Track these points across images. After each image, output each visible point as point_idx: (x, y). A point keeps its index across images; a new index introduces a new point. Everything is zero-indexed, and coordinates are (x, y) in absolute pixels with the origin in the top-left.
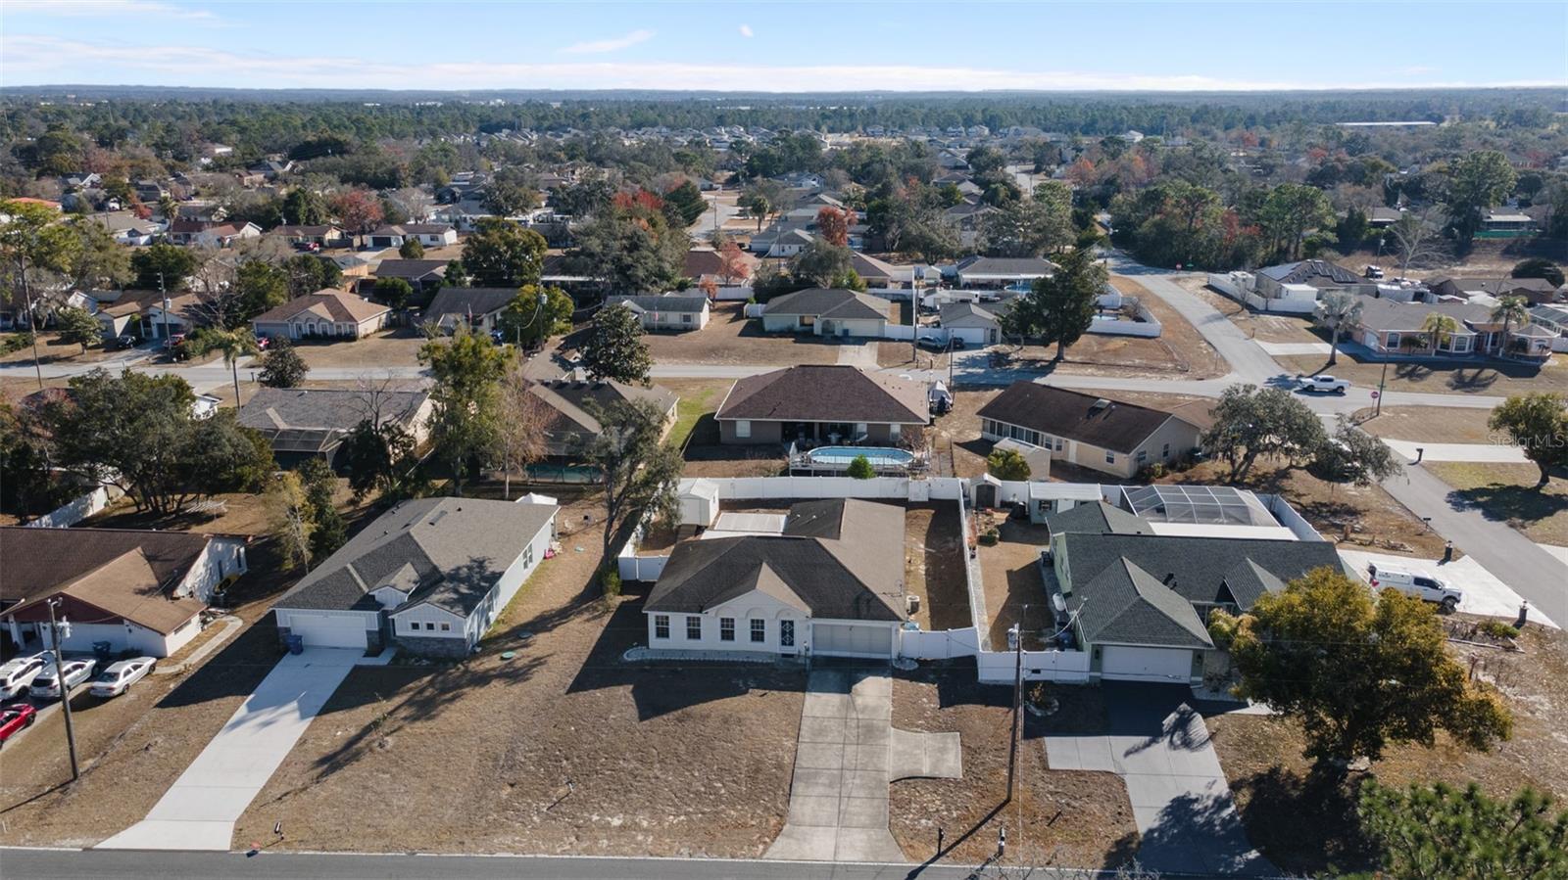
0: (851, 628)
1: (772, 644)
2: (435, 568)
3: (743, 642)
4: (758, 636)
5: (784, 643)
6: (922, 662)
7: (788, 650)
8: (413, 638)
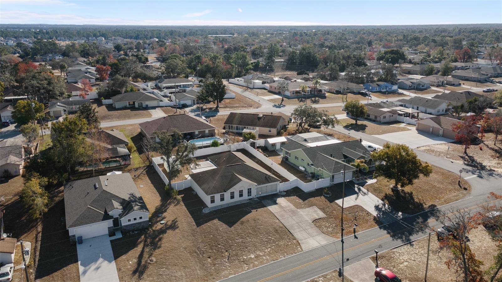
0: (267, 186)
1: (245, 196)
2: (124, 200)
3: (237, 198)
4: (241, 195)
5: (248, 196)
6: (286, 192)
7: (250, 197)
8: (129, 225)
